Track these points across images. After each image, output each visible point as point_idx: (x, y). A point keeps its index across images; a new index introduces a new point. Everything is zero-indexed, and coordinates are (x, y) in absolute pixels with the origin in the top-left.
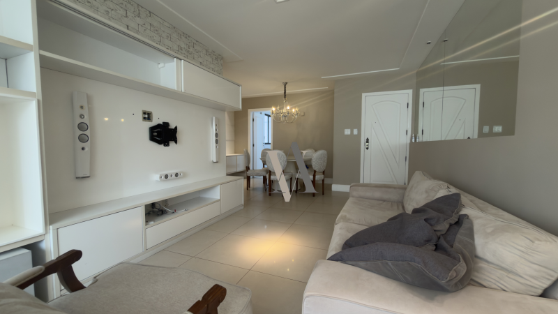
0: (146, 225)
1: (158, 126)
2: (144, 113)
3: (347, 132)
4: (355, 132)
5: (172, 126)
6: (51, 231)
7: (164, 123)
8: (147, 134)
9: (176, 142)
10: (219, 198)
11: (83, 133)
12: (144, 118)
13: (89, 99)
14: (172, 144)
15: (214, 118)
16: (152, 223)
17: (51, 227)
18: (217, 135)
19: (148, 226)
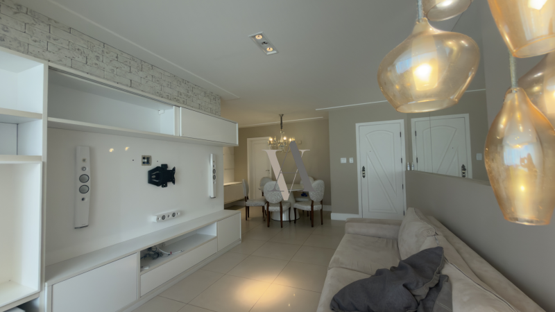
0: (141, 271)
1: (157, 168)
2: (144, 158)
3: (343, 160)
4: (351, 160)
5: (170, 168)
6: (46, 288)
7: (162, 165)
8: (145, 177)
9: (174, 182)
10: (216, 235)
11: (85, 184)
12: (144, 163)
13: (92, 151)
14: (170, 184)
15: (212, 155)
16: (147, 268)
17: (46, 284)
18: (214, 171)
19: (143, 272)
